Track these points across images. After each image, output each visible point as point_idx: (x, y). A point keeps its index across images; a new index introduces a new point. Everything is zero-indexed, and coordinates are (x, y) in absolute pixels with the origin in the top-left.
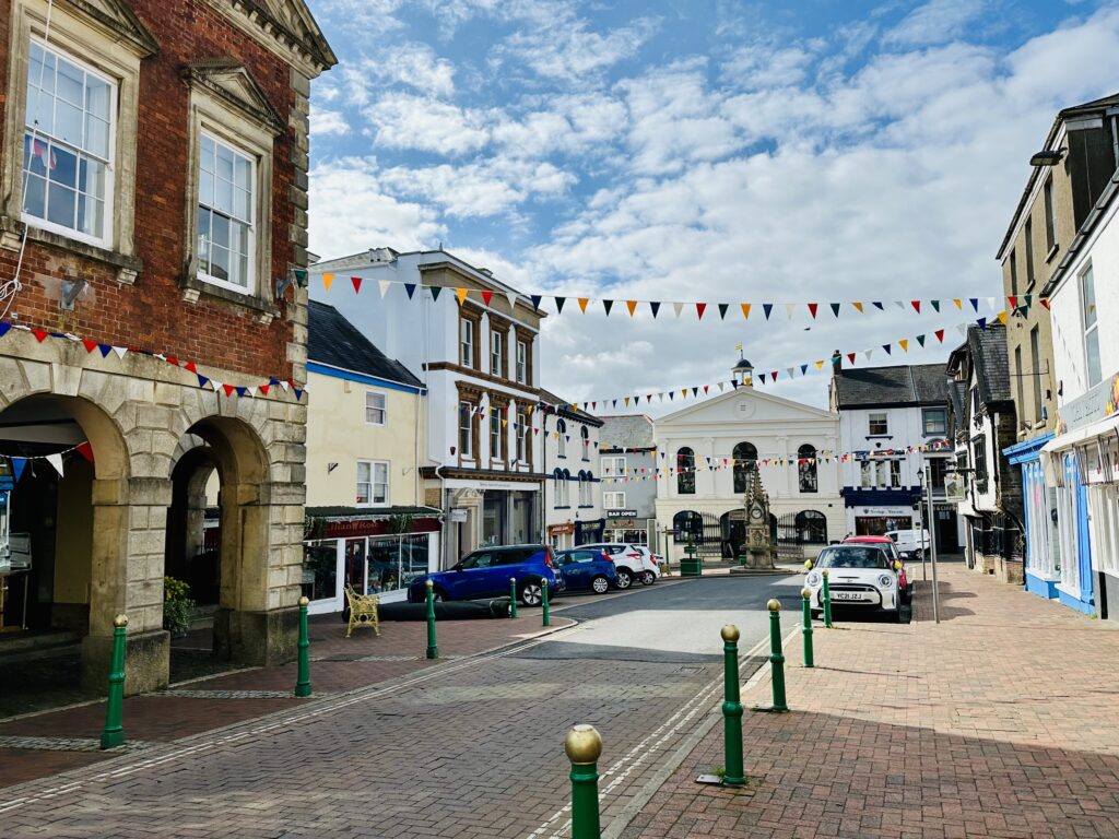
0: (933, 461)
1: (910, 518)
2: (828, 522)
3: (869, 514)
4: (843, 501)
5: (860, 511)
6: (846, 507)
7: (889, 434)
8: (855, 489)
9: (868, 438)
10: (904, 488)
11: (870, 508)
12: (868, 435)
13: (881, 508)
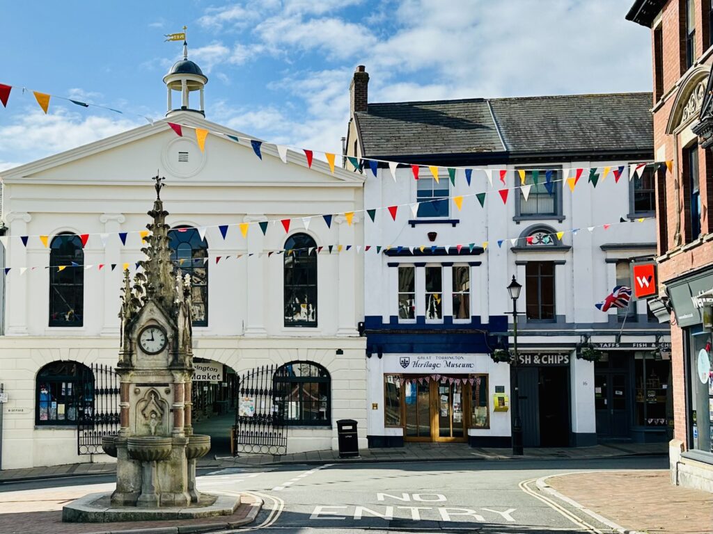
0: (531, 267)
1: (484, 378)
2: (335, 385)
3: (410, 370)
4: (363, 343)
5: (392, 362)
6: (369, 355)
7: (452, 216)
8: (386, 321)
9: (413, 223)
10: (477, 319)
11: (413, 357)
12: (415, 218)
13: (434, 358)
